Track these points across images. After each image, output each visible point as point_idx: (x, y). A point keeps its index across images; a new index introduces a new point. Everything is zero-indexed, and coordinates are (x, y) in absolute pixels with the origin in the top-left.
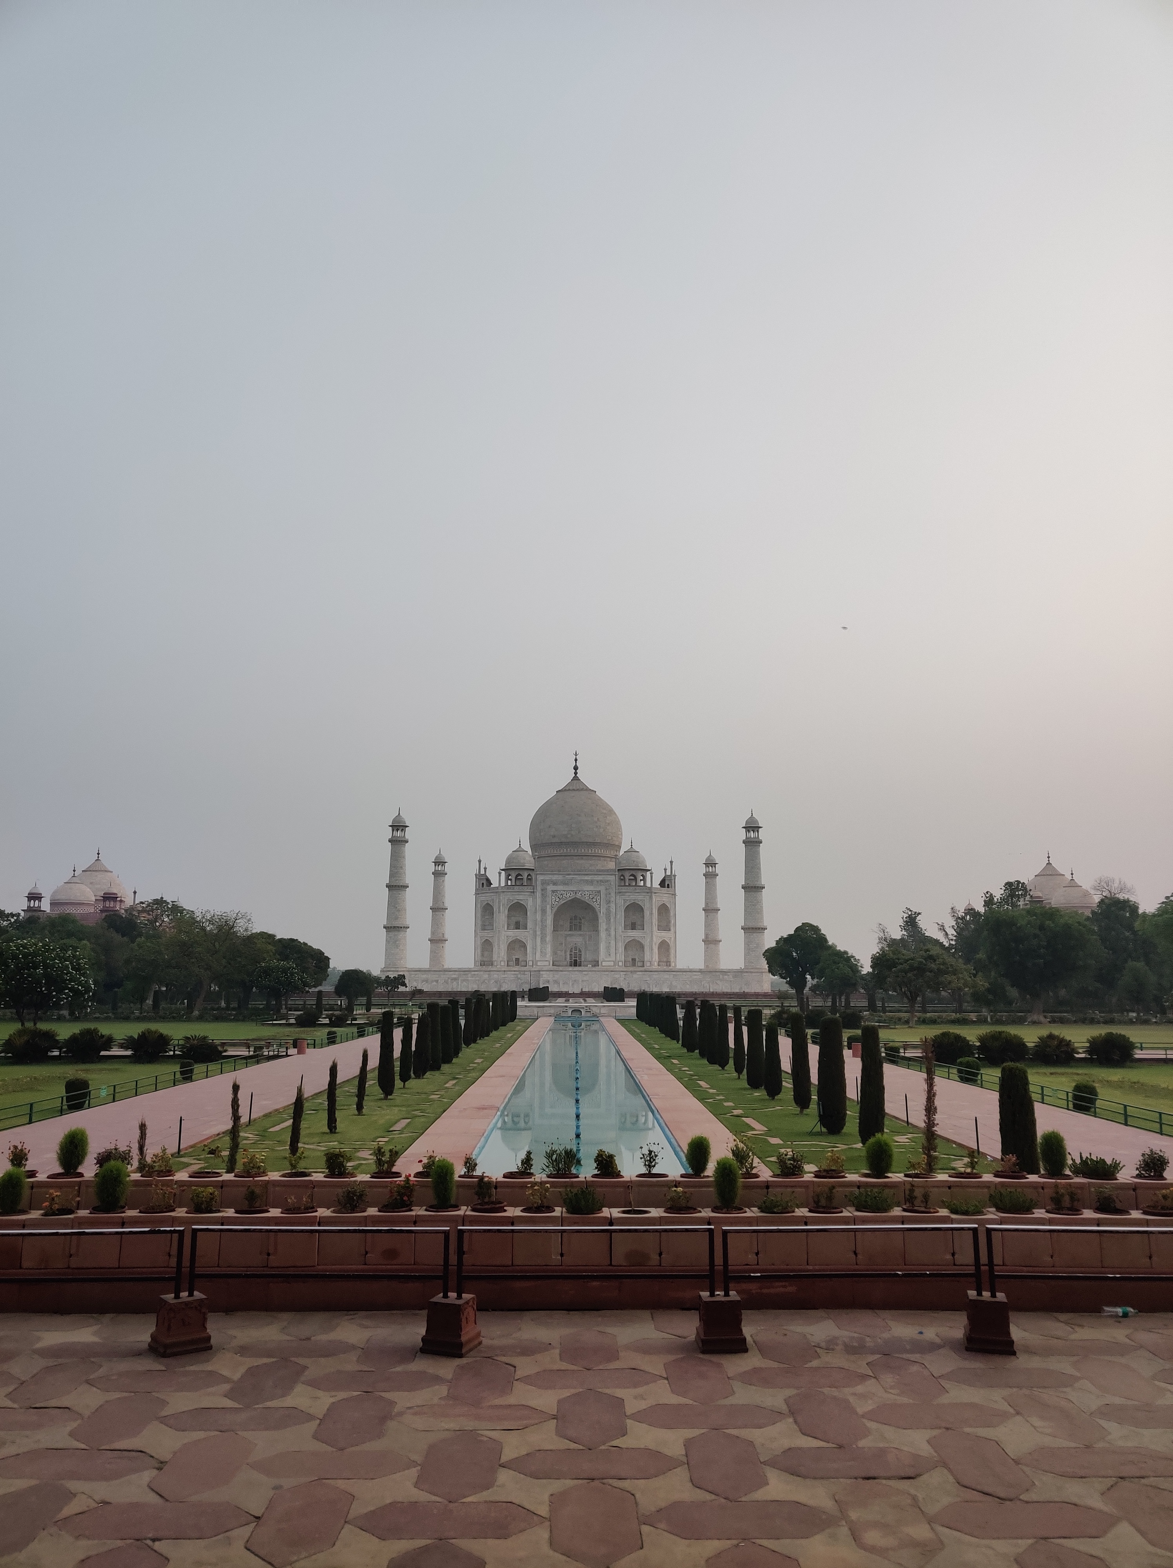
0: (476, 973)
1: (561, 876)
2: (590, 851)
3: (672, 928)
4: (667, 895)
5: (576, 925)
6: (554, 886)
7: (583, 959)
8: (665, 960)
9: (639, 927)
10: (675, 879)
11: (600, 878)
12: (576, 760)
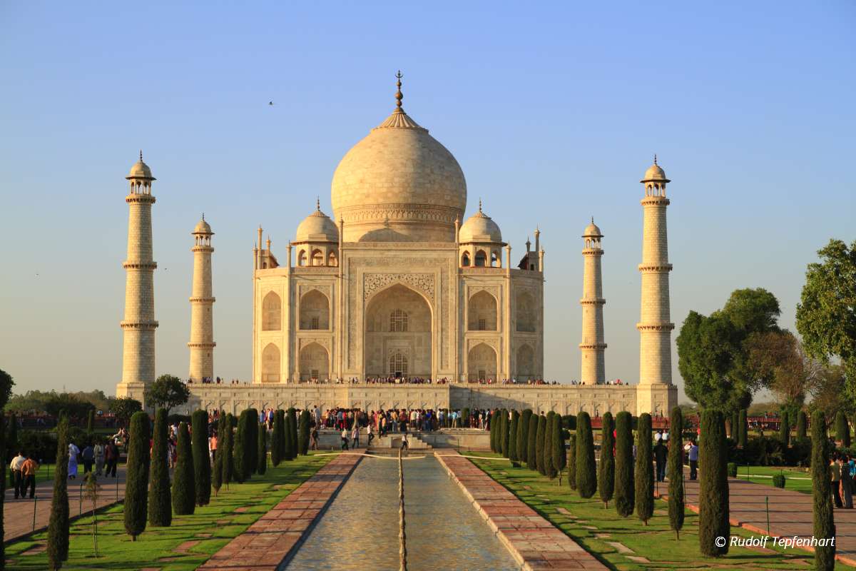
0: (255, 390)
1: (378, 252)
2: (420, 217)
3: (537, 328)
4: (530, 281)
5: (398, 323)
6: (369, 267)
7: (409, 372)
8: (527, 372)
9: (490, 326)
10: (542, 257)
11: (434, 255)
12: (400, 85)
